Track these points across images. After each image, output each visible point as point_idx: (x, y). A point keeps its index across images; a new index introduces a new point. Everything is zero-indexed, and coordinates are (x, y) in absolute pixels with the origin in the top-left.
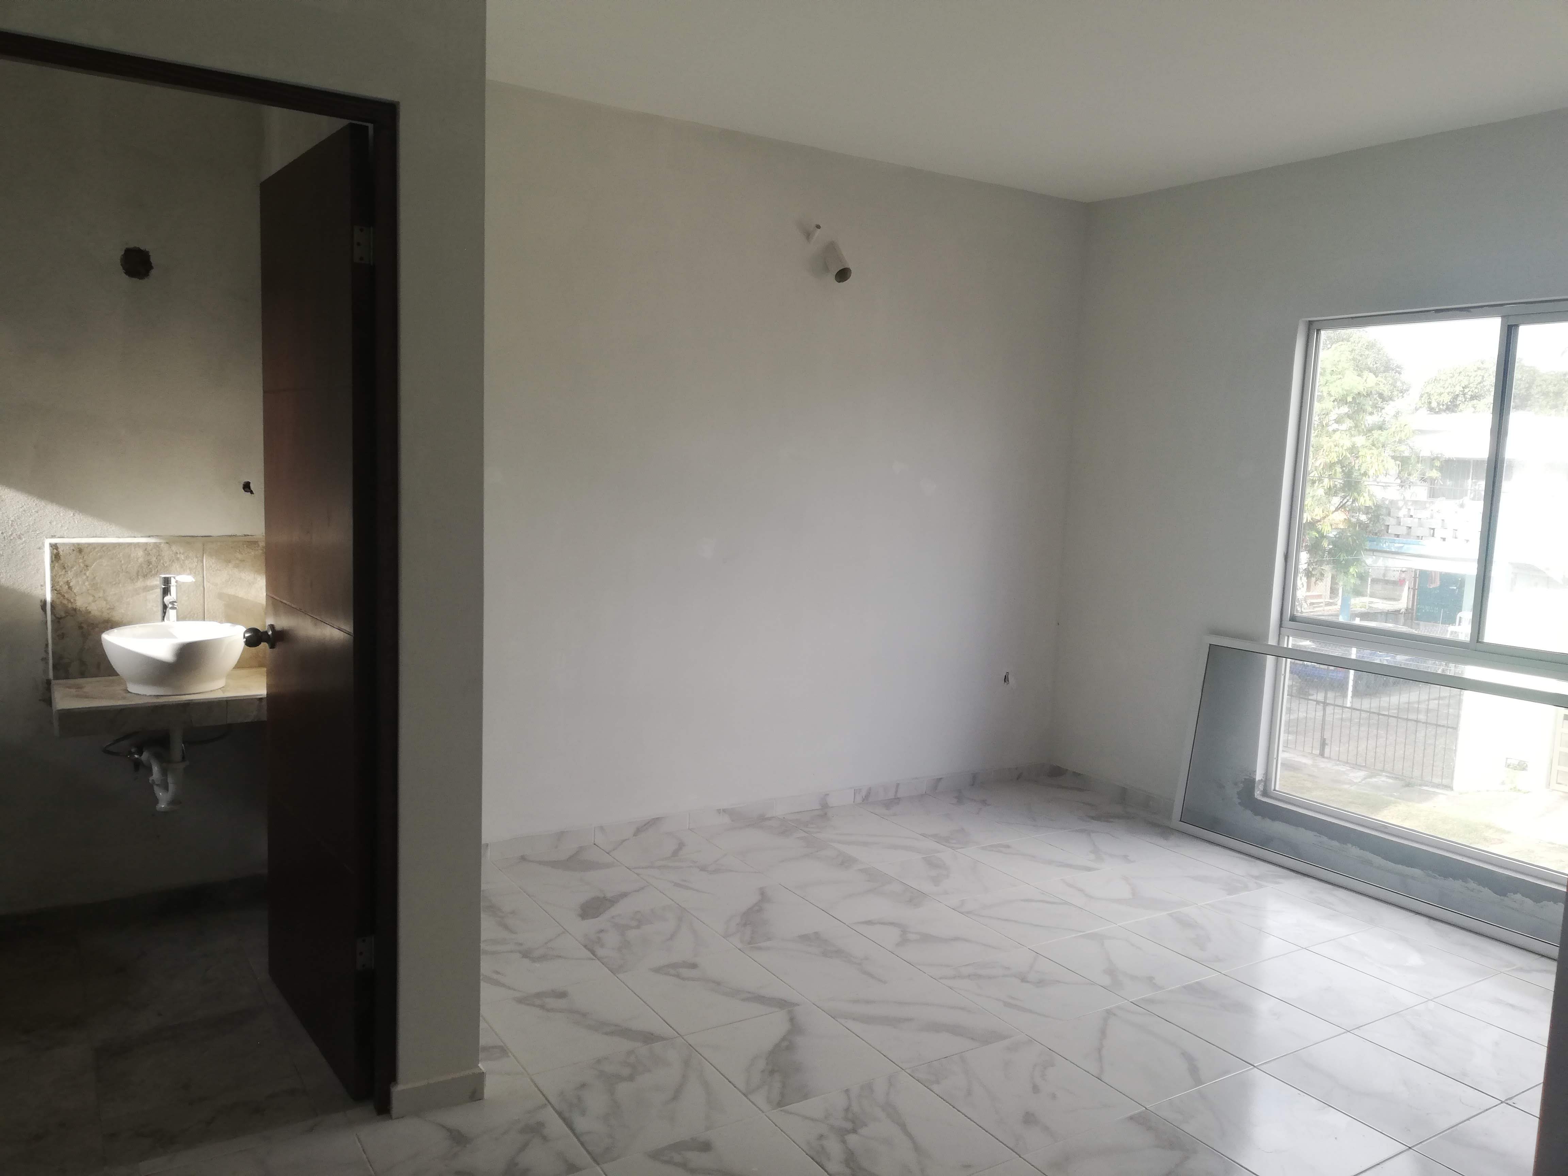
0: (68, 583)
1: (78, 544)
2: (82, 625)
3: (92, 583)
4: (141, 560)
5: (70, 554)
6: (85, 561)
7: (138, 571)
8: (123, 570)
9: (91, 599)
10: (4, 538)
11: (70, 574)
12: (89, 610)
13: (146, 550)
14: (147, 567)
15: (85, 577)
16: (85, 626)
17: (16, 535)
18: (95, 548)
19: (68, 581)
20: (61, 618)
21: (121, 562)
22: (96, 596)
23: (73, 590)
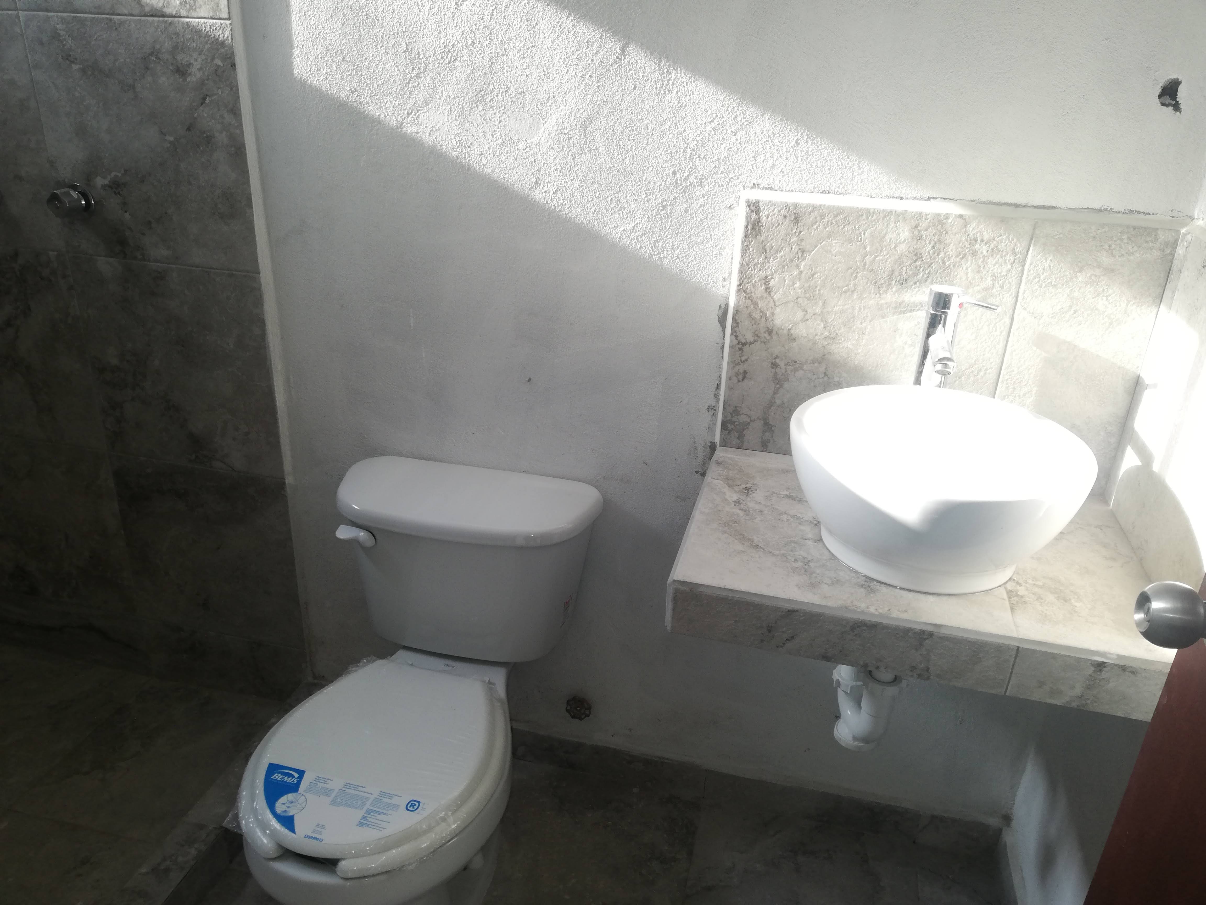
0: (766, 280)
1: (796, 206)
2: (777, 361)
3: (806, 285)
4: (902, 248)
5: (779, 225)
6: (802, 240)
7: (893, 272)
8: (865, 265)
9: (800, 315)
10: (677, 180)
11: (773, 263)
12: (794, 336)
13: (916, 227)
14: (910, 265)
15: (796, 272)
16: (782, 364)
17: (696, 177)
18: (822, 216)
19: (766, 277)
20: (744, 344)
21: (865, 248)
22: (809, 311)
23: (772, 294)
